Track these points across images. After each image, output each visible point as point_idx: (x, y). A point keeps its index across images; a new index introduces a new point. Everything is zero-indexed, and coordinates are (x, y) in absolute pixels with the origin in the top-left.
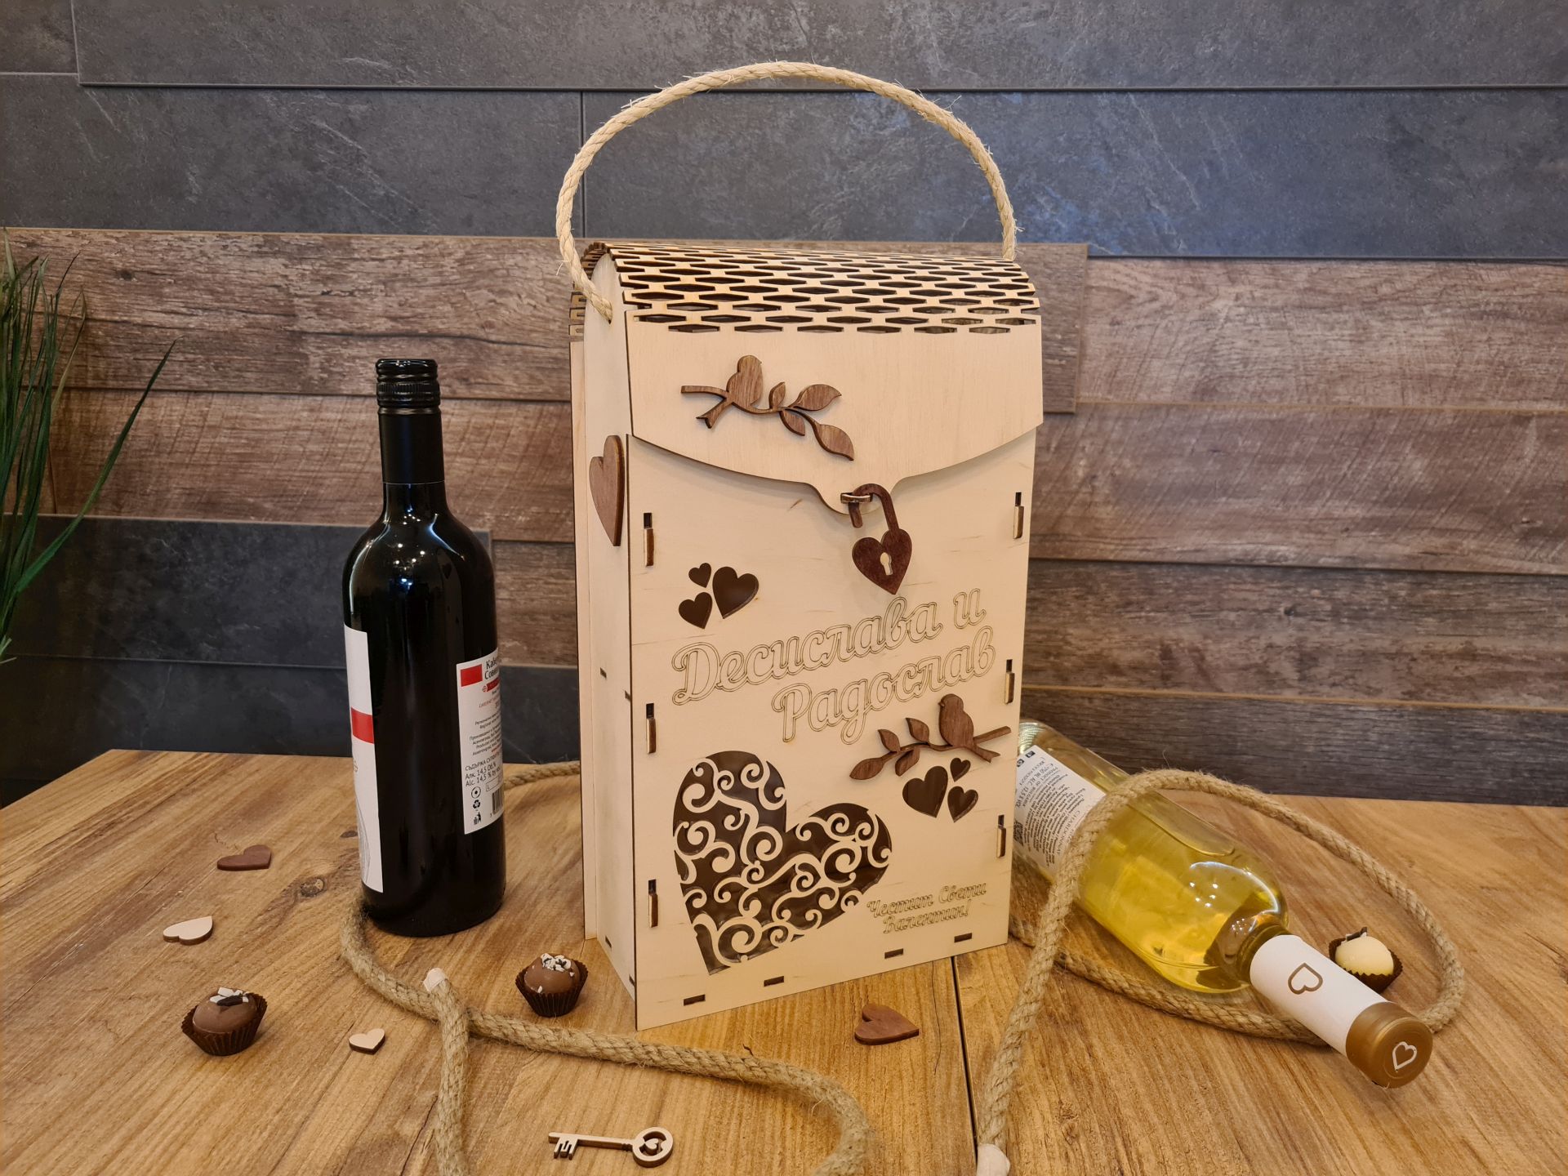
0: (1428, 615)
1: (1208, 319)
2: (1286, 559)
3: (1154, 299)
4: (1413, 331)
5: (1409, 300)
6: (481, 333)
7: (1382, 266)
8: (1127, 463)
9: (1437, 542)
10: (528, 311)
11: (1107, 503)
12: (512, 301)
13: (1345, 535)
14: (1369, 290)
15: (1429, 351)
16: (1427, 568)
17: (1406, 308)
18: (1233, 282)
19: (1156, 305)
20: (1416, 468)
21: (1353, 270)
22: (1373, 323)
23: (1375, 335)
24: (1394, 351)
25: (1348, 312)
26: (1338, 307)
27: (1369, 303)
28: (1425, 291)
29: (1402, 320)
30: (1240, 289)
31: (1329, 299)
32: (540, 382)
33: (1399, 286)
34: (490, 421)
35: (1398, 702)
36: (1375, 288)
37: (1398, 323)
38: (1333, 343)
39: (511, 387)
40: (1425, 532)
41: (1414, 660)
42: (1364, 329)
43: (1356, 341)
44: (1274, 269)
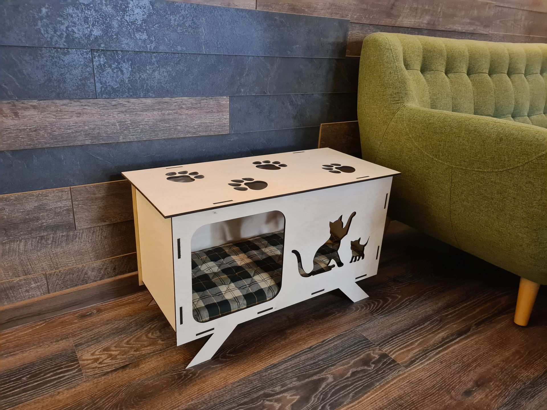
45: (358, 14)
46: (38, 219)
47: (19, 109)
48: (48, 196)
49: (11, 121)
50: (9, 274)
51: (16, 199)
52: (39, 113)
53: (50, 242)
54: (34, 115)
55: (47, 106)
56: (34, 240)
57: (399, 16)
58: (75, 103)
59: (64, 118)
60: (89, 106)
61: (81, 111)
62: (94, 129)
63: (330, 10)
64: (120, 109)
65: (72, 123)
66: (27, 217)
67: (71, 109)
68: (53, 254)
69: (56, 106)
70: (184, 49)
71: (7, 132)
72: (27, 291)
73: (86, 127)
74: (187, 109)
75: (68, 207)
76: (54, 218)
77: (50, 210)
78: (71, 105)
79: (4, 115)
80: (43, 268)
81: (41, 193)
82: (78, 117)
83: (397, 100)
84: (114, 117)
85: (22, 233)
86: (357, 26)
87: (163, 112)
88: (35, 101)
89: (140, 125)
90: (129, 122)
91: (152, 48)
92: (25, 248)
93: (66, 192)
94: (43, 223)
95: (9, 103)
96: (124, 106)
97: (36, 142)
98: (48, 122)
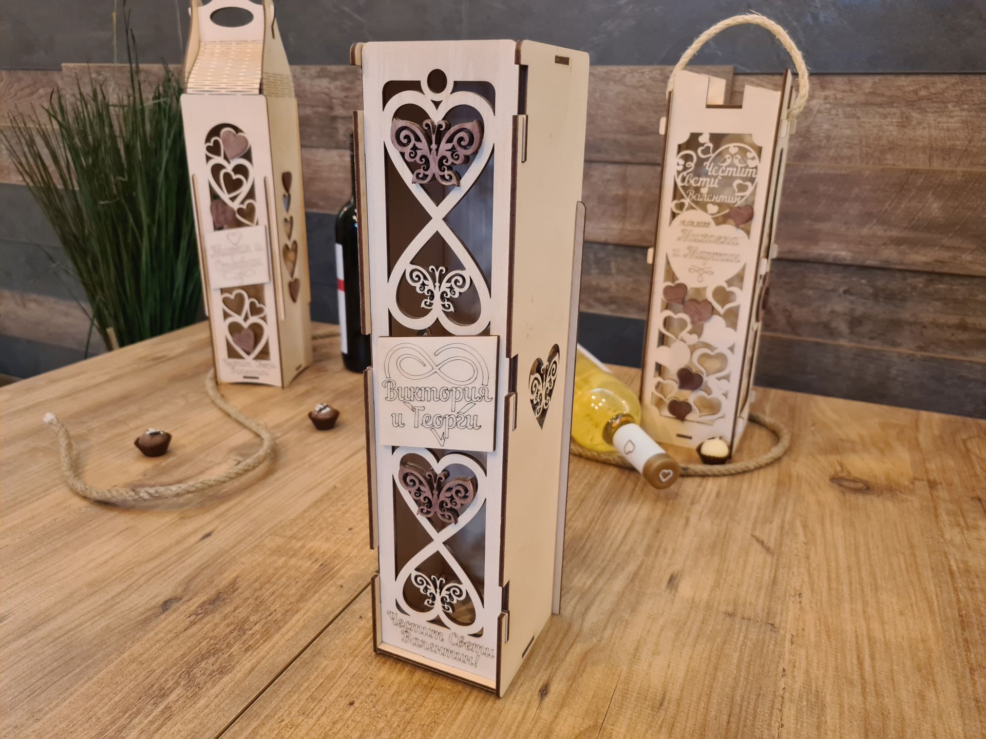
0: (937, 300)
2: (844, 259)
4: (940, 119)
5: (938, 100)
7: (922, 78)
9: (945, 255)
13: (883, 247)
14: (911, 93)
15: (950, 132)
16: (937, 270)
17: (936, 105)
20: (934, 207)
21: (903, 81)
22: (914, 114)
23: (914, 123)
24: (926, 133)
25: (896, 107)
26: (891, 104)
27: (912, 101)
28: (950, 94)
29: (932, 113)
31: (885, 99)
33: (932, 90)
35: (912, 352)
36: (916, 92)
37: (930, 115)
38: (885, 127)
40: (937, 248)
41: (925, 327)
42: (907, 118)
43: (902, 126)
44: (850, 81)
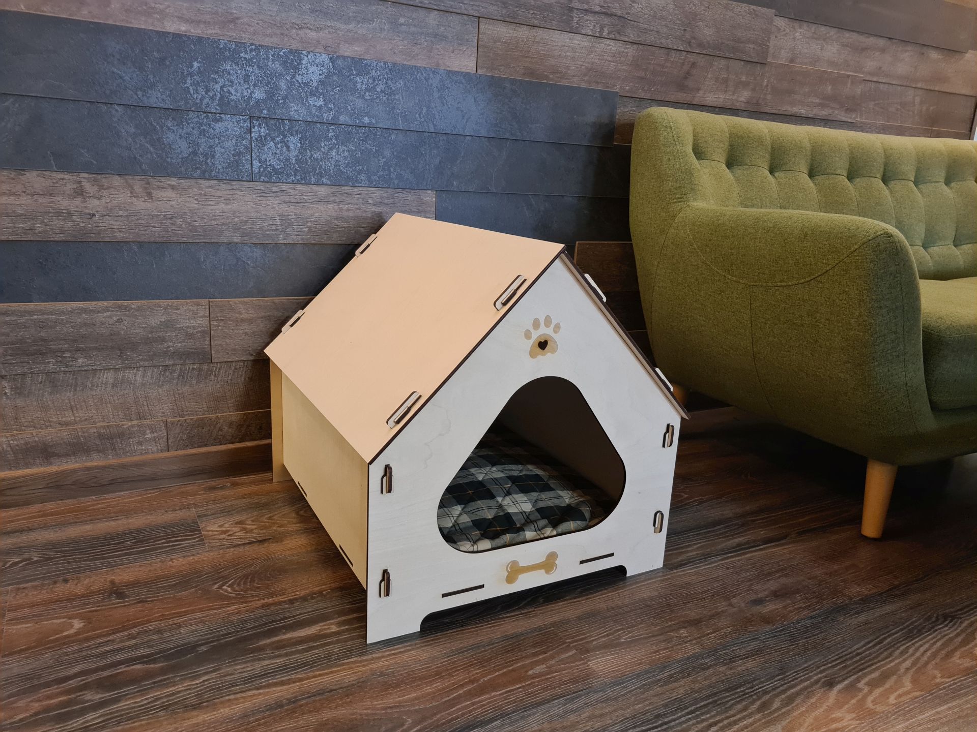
1: (794, 39)
3: (784, 31)
6: (626, 16)
8: (775, 82)
10: (640, 10)
11: (769, 94)
12: (636, 5)
18: (800, 28)
19: (785, 33)
30: (801, 30)
32: (640, 37)
34: (623, 50)
39: (632, 37)
45: (631, 84)
46: (163, 340)
47: (153, 189)
48: (179, 309)
49: (141, 203)
50: (118, 415)
51: (139, 309)
52: (178, 195)
53: (175, 375)
54: (171, 198)
55: (189, 187)
56: (156, 370)
57: (698, 90)
58: (224, 185)
59: (210, 205)
60: (241, 190)
61: (230, 196)
62: (247, 222)
63: (587, 78)
64: (282, 198)
65: (218, 212)
66: (150, 336)
67: (219, 193)
68: (179, 394)
69: (200, 188)
70: (374, 121)
71: (136, 218)
72: (140, 443)
73: (236, 219)
74: (374, 205)
75: (203, 328)
76: (183, 341)
77: (181, 329)
78: (220, 187)
79: (135, 194)
80: (164, 413)
81: (170, 304)
82: (227, 204)
83: (679, 198)
84: (273, 208)
85: (141, 357)
86: (632, 101)
87: (341, 206)
88: (175, 179)
89: (307, 222)
90: (294, 217)
91: (330, 118)
92: (143, 380)
93: (203, 307)
94: (169, 347)
95: (142, 180)
96: (287, 194)
97: (171, 233)
98: (187, 207)
